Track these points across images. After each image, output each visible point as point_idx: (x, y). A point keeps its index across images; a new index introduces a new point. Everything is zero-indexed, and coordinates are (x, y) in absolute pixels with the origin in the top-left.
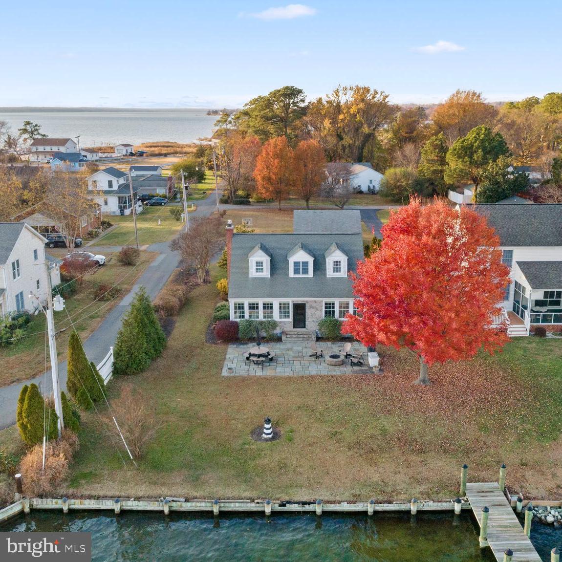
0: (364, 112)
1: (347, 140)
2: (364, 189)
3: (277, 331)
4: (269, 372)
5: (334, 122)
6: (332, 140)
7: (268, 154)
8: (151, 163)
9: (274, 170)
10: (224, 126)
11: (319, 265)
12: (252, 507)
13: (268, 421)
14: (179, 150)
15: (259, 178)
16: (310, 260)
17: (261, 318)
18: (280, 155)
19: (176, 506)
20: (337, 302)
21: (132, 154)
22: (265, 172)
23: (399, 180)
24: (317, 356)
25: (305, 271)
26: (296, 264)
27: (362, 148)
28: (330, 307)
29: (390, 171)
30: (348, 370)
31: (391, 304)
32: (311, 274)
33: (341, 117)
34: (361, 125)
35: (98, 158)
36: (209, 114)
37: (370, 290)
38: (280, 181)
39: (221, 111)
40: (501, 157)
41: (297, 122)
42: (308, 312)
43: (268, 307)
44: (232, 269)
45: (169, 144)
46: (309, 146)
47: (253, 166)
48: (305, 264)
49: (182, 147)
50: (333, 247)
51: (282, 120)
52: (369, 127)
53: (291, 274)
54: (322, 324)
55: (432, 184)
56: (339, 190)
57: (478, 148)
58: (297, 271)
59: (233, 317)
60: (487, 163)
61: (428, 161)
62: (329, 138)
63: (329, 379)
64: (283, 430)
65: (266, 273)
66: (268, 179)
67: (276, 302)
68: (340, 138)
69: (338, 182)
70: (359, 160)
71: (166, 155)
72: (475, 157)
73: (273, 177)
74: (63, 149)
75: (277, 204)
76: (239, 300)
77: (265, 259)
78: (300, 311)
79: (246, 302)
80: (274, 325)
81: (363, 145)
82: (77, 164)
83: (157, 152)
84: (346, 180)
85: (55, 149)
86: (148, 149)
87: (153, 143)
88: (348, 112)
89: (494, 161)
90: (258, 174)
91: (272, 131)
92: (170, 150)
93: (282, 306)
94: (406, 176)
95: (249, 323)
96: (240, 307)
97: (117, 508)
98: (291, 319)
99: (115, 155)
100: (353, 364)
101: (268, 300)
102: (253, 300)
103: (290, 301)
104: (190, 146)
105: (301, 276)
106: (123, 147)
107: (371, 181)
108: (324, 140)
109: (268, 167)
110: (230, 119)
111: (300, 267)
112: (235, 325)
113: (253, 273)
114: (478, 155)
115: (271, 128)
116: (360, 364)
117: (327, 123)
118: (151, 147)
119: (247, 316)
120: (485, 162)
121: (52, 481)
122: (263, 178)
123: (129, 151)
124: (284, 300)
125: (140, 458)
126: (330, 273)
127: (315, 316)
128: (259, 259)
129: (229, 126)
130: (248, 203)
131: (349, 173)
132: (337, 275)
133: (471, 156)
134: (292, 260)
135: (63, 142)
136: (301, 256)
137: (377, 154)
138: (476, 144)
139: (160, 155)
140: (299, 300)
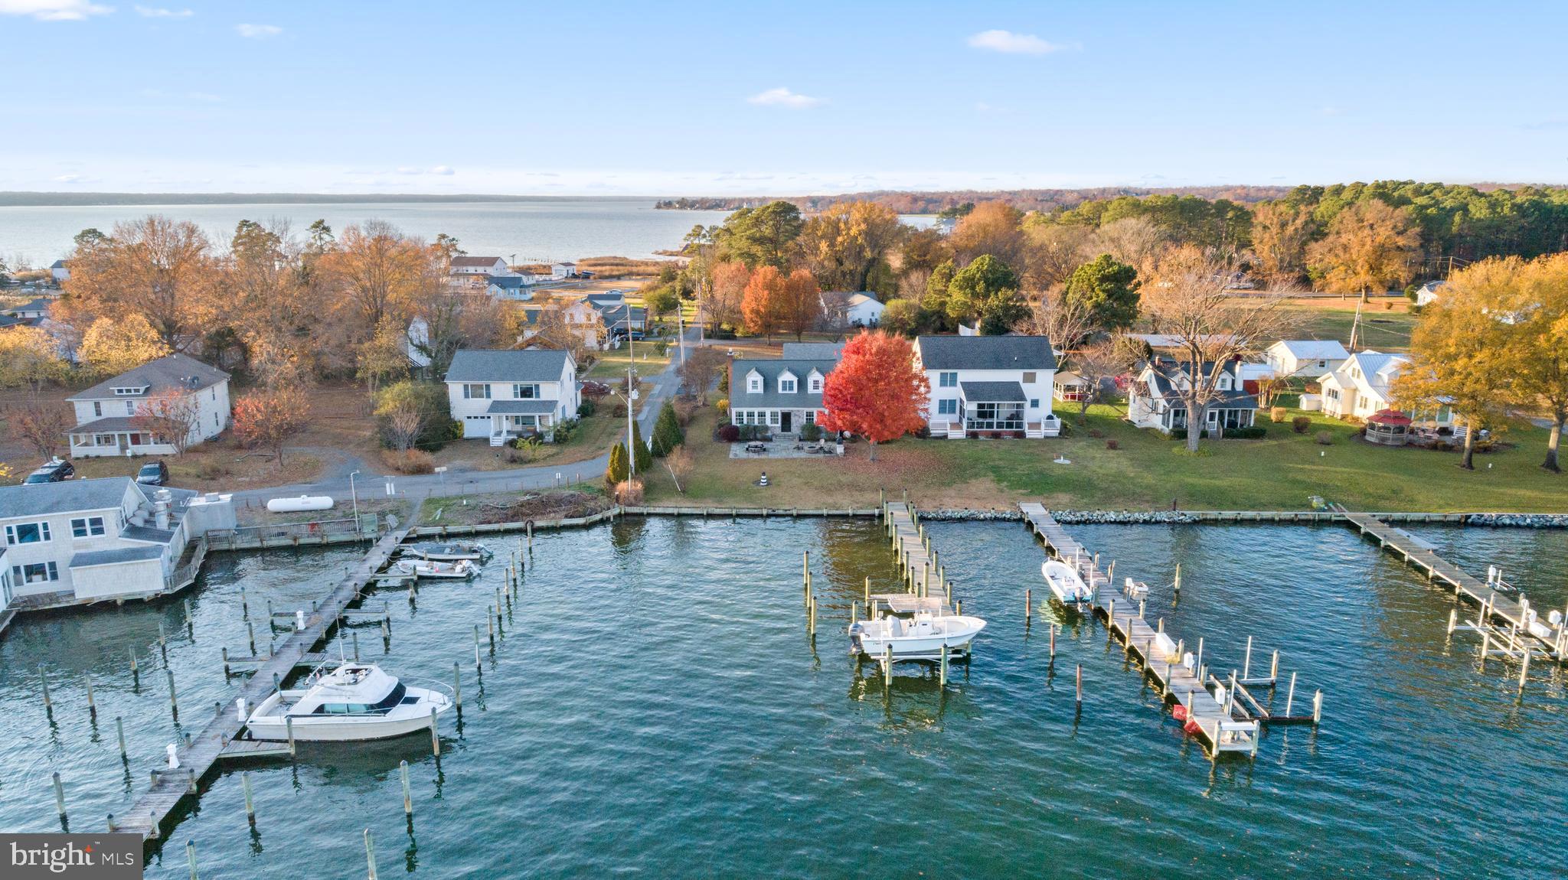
0: (866, 234)
1: (848, 265)
2: (865, 322)
3: (769, 434)
4: (763, 456)
5: (832, 245)
6: (830, 265)
7: (756, 285)
8: (605, 289)
9: (763, 302)
10: (696, 242)
11: (802, 384)
12: (756, 512)
13: (764, 474)
14: (635, 269)
15: (748, 311)
16: (795, 379)
17: (756, 423)
18: (770, 286)
19: (710, 511)
20: (815, 410)
21: (575, 276)
22: (754, 305)
23: (901, 313)
24: (798, 448)
25: (791, 388)
26: (784, 383)
27: (864, 275)
28: (810, 415)
29: (893, 303)
30: (821, 456)
31: (846, 401)
32: (795, 391)
33: (840, 239)
34: (862, 248)
35: (534, 282)
36: (658, 207)
37: (832, 392)
38: (769, 314)
39: (678, 202)
40: (1003, 289)
41: (790, 243)
42: (793, 419)
43: (762, 415)
44: (732, 387)
45: (618, 261)
46: (801, 277)
47: (739, 296)
48: (791, 383)
49: (637, 264)
50: (814, 370)
51: (771, 240)
52: (872, 251)
53: (780, 391)
54: (803, 428)
55: (941, 317)
56: (837, 323)
57: (979, 280)
58: (784, 388)
59: (734, 423)
60: (989, 296)
61: (935, 291)
62: (826, 263)
63: (806, 460)
64: (773, 482)
65: (760, 390)
66: (757, 312)
67: (768, 411)
68: (840, 262)
69: (836, 314)
70: (862, 289)
71: (619, 277)
72: (977, 289)
73: (762, 310)
74: (491, 271)
75: (766, 339)
76: (740, 410)
77: (760, 379)
78: (786, 418)
79: (745, 411)
80: (767, 428)
81: (867, 271)
82: (518, 291)
83: (607, 274)
84: (844, 313)
85: (480, 270)
86: (592, 268)
87: (597, 259)
88: (848, 234)
89: (996, 294)
90: (747, 306)
91: (759, 254)
92: (623, 270)
93: (774, 414)
94: (908, 307)
95: (748, 426)
96: (740, 415)
97: (676, 511)
98: (779, 425)
99: (555, 277)
100: (825, 452)
101: (761, 409)
102: (751, 410)
103: (779, 410)
104: (646, 264)
105: (787, 392)
106: (562, 267)
107: (873, 314)
108: (821, 264)
109: (756, 299)
110: (704, 232)
111: (788, 385)
112: (736, 428)
113: (750, 390)
114: (980, 287)
115: (757, 250)
116: (830, 452)
117: (824, 246)
118: (595, 265)
119: (745, 422)
120: (986, 296)
121: (635, 498)
122: (752, 311)
123: (571, 272)
124: (775, 409)
125: (684, 492)
126: (811, 390)
127: (798, 422)
128: (755, 379)
129: (703, 241)
130: (734, 338)
131: (847, 305)
132: (816, 391)
133: (973, 288)
134: (780, 380)
135: (491, 261)
136: (787, 376)
137: (883, 279)
138: (978, 276)
139: (611, 277)
140: (786, 409)
